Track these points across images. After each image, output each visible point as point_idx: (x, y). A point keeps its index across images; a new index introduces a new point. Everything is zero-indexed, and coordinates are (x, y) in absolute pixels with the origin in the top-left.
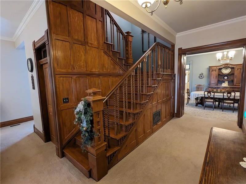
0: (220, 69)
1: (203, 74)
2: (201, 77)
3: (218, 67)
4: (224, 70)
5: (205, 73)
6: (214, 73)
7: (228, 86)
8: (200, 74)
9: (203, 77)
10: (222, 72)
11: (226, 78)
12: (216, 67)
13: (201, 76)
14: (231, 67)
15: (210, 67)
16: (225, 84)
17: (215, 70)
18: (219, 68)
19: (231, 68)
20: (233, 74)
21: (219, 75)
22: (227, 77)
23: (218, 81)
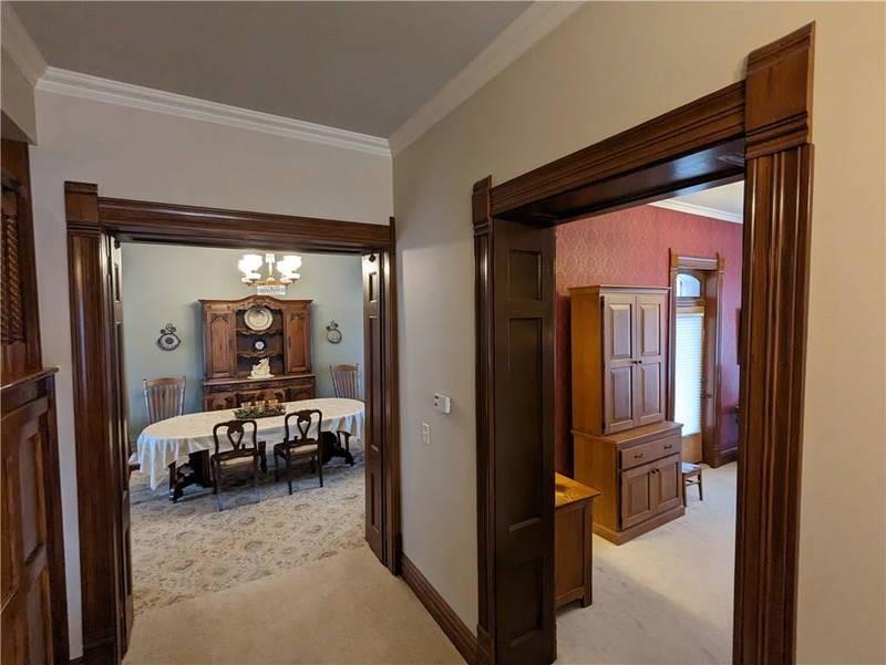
0: (241, 313)
1: (174, 329)
2: (170, 341)
3: (235, 305)
4: (251, 318)
5: (184, 325)
6: (220, 325)
7: (269, 376)
8: (162, 331)
9: (176, 342)
10: (248, 324)
11: (259, 345)
12: (225, 306)
13: (167, 339)
14: (273, 308)
15: (203, 302)
16: (261, 372)
17: (225, 318)
18: (236, 310)
19: (273, 312)
20: (281, 333)
21: (239, 334)
22: (264, 342)
23: (240, 359)
